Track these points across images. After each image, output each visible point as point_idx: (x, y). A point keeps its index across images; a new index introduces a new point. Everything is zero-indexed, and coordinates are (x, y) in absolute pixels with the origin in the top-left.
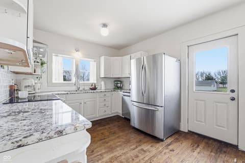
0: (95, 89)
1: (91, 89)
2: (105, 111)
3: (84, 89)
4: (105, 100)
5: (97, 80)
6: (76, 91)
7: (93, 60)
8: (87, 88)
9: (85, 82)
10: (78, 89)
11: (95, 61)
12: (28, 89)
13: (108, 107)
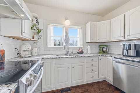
1: (79, 53)
3: (72, 53)
4: (92, 65)
5: (83, 45)
7: (80, 27)
8: (75, 52)
11: (82, 28)
12: (26, 53)
13: (95, 72)
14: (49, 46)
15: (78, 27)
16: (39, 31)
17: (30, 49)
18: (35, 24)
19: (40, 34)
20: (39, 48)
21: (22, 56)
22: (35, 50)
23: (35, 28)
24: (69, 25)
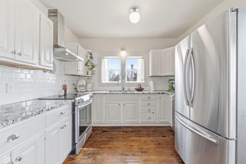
0: (140, 90)
1: (138, 90)
2: (149, 118)
3: (129, 90)
4: (149, 104)
5: (145, 80)
6: (121, 91)
7: (141, 57)
8: (133, 88)
9: (130, 82)
10: (123, 90)
11: (143, 58)
12: (82, 88)
13: (153, 113)
14: (103, 82)
15: (139, 57)
16: (93, 67)
17: (85, 84)
18: (89, 60)
19: (94, 69)
20: (94, 84)
21: (78, 90)
22: (89, 86)
23: (89, 64)
24: (126, 56)
